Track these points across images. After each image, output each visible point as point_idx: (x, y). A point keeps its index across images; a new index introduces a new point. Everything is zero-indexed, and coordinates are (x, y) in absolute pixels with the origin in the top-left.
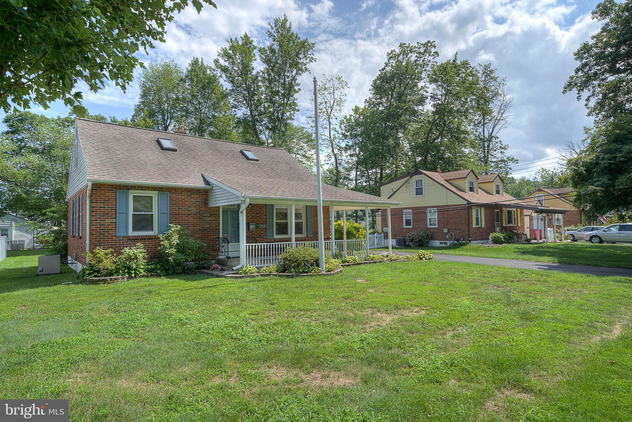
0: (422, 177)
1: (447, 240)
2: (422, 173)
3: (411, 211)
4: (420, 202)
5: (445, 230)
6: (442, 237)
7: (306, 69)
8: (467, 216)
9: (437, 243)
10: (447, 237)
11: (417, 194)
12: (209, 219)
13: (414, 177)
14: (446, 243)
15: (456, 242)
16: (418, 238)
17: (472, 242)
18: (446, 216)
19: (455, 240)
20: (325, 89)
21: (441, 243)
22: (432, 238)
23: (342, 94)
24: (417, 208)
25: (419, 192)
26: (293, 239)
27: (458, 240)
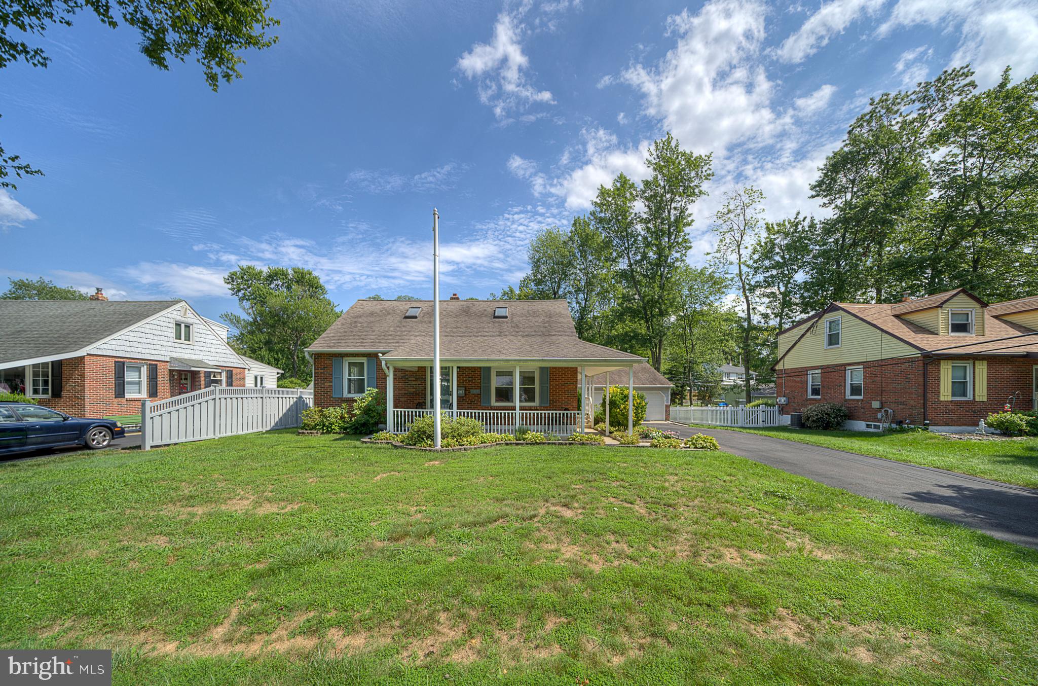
0: (838, 315)
1: (879, 421)
2: (838, 309)
3: (819, 371)
4: (834, 357)
5: (876, 404)
6: (871, 416)
7: (700, 192)
8: (921, 379)
9: (861, 425)
10: (879, 416)
11: (831, 343)
12: (414, 383)
13: (826, 315)
14: (877, 427)
15: (894, 426)
16: (817, 415)
17: (930, 428)
18: (879, 379)
19: (892, 422)
20: (729, 212)
21: (868, 426)
22: (851, 416)
23: (757, 211)
24: (828, 367)
25: (833, 339)
26: (518, 408)
27: (900, 423)
